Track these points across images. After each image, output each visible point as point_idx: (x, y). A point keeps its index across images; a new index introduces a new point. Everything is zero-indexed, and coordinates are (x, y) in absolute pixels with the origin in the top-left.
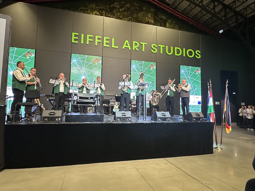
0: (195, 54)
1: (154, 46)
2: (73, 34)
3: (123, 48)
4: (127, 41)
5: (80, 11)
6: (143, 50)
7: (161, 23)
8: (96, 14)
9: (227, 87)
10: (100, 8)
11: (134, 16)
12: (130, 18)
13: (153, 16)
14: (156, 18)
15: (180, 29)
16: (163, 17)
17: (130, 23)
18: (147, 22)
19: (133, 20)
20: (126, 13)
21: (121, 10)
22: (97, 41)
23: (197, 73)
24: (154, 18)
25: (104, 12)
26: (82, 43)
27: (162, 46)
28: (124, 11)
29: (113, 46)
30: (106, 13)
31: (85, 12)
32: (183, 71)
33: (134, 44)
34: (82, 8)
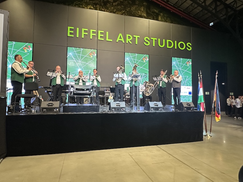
0: (186, 46)
1: (147, 39)
2: (69, 28)
3: (117, 41)
4: (120, 35)
5: (75, 6)
6: (137, 43)
7: (153, 16)
8: (90, 9)
9: (216, 78)
10: (94, 2)
11: (127, 10)
12: (123, 11)
13: (145, 9)
14: (149, 11)
15: (172, 23)
16: (155, 10)
17: (123, 16)
18: (140, 15)
19: (126, 14)
20: (119, 7)
21: (114, 4)
22: (91, 34)
23: (188, 65)
24: (146, 12)
25: (98, 6)
26: (78, 36)
27: (154, 39)
28: (118, 5)
29: (107, 40)
30: (100, 8)
31: (79, 7)
32: (174, 63)
33: (127, 37)
34: (77, 2)
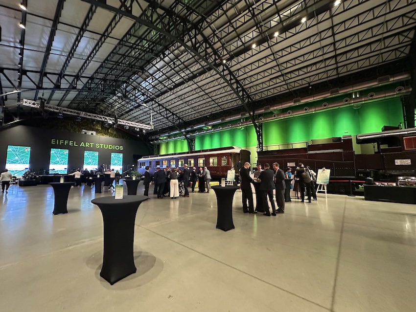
0: (120, 148)
1: (98, 145)
2: (52, 140)
3: (81, 146)
4: (83, 143)
6: (92, 147)
22: (66, 143)
23: (121, 156)
26: (57, 143)
27: (102, 145)
29: (75, 145)
32: (112, 155)
33: (86, 144)
